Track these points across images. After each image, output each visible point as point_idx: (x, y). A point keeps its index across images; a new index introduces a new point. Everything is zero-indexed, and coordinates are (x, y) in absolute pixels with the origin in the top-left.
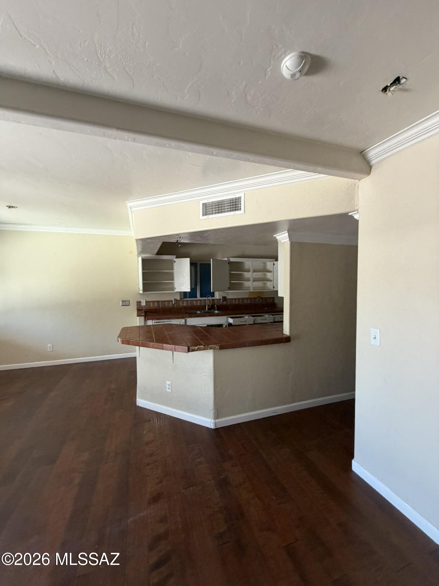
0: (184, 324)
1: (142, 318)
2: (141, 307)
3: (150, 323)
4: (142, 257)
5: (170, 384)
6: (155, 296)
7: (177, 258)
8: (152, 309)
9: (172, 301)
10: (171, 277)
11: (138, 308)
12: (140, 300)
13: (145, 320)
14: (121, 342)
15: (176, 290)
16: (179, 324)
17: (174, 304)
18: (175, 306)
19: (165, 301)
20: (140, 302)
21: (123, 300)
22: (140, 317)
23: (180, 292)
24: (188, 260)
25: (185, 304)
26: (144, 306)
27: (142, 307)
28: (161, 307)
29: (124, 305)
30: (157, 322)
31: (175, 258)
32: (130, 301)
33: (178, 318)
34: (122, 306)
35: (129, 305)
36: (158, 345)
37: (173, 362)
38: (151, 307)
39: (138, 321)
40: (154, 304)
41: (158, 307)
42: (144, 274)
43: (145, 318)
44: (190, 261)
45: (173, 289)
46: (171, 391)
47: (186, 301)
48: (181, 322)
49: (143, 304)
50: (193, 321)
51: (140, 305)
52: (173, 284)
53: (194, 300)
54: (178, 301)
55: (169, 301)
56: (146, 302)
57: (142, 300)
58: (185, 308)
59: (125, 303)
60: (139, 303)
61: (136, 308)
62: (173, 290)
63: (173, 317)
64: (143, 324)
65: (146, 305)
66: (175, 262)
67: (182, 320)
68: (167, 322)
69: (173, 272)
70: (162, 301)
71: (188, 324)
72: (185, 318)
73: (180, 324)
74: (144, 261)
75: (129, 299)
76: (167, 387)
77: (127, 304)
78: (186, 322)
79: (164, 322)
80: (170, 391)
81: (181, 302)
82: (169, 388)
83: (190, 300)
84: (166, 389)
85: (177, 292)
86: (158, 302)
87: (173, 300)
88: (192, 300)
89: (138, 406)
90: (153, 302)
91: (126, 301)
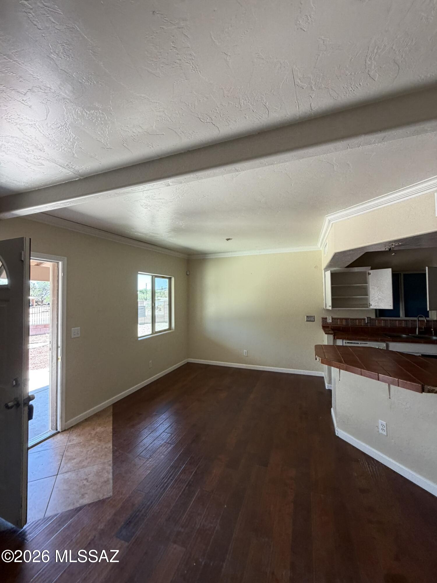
0: (385, 349)
1: (331, 337)
2: (326, 324)
3: (339, 342)
4: (331, 271)
5: (385, 425)
6: (344, 313)
7: (372, 269)
8: (340, 327)
9: (364, 319)
10: (365, 291)
11: (323, 324)
12: (325, 317)
13: (334, 339)
14: (320, 361)
15: (371, 307)
16: (378, 348)
17: (367, 323)
18: (369, 325)
19: (356, 319)
20: (326, 318)
21: (308, 315)
22: (328, 335)
23: (376, 310)
24: (390, 270)
25: (382, 324)
26: (330, 323)
27: (328, 324)
28: (350, 325)
29: (309, 320)
30: (348, 343)
31: (370, 269)
32: (315, 317)
33: (377, 341)
34: (307, 321)
35: (314, 321)
36: (369, 373)
37: (390, 398)
38: (338, 325)
39: (326, 339)
40: (341, 322)
41: (347, 325)
42: (332, 288)
43: (334, 336)
44: (393, 271)
45: (367, 305)
46: (387, 434)
47: (384, 320)
48: (382, 345)
49: (330, 321)
50: (396, 347)
51: (325, 321)
52: (367, 300)
53: (396, 320)
54: (372, 320)
55: (360, 320)
56: (332, 319)
57: (327, 317)
58: (384, 329)
59: (310, 319)
60: (324, 319)
61: (321, 324)
62: (368, 307)
63: (368, 338)
64: (332, 344)
65: (332, 321)
66: (369, 274)
67: (383, 343)
68: (361, 343)
69: (366, 286)
70: (351, 319)
71: (391, 349)
72: (387, 342)
73: (380, 348)
74: (333, 275)
75: (314, 315)
76: (380, 427)
77: (311, 320)
78: (387, 346)
79: (358, 343)
80: (385, 433)
81: (377, 321)
82: (382, 429)
83: (390, 320)
84: (379, 429)
85: (373, 309)
86: (347, 319)
87: (366, 318)
88: (393, 320)
89: (338, 437)
90: (341, 319)
91: (311, 317)
